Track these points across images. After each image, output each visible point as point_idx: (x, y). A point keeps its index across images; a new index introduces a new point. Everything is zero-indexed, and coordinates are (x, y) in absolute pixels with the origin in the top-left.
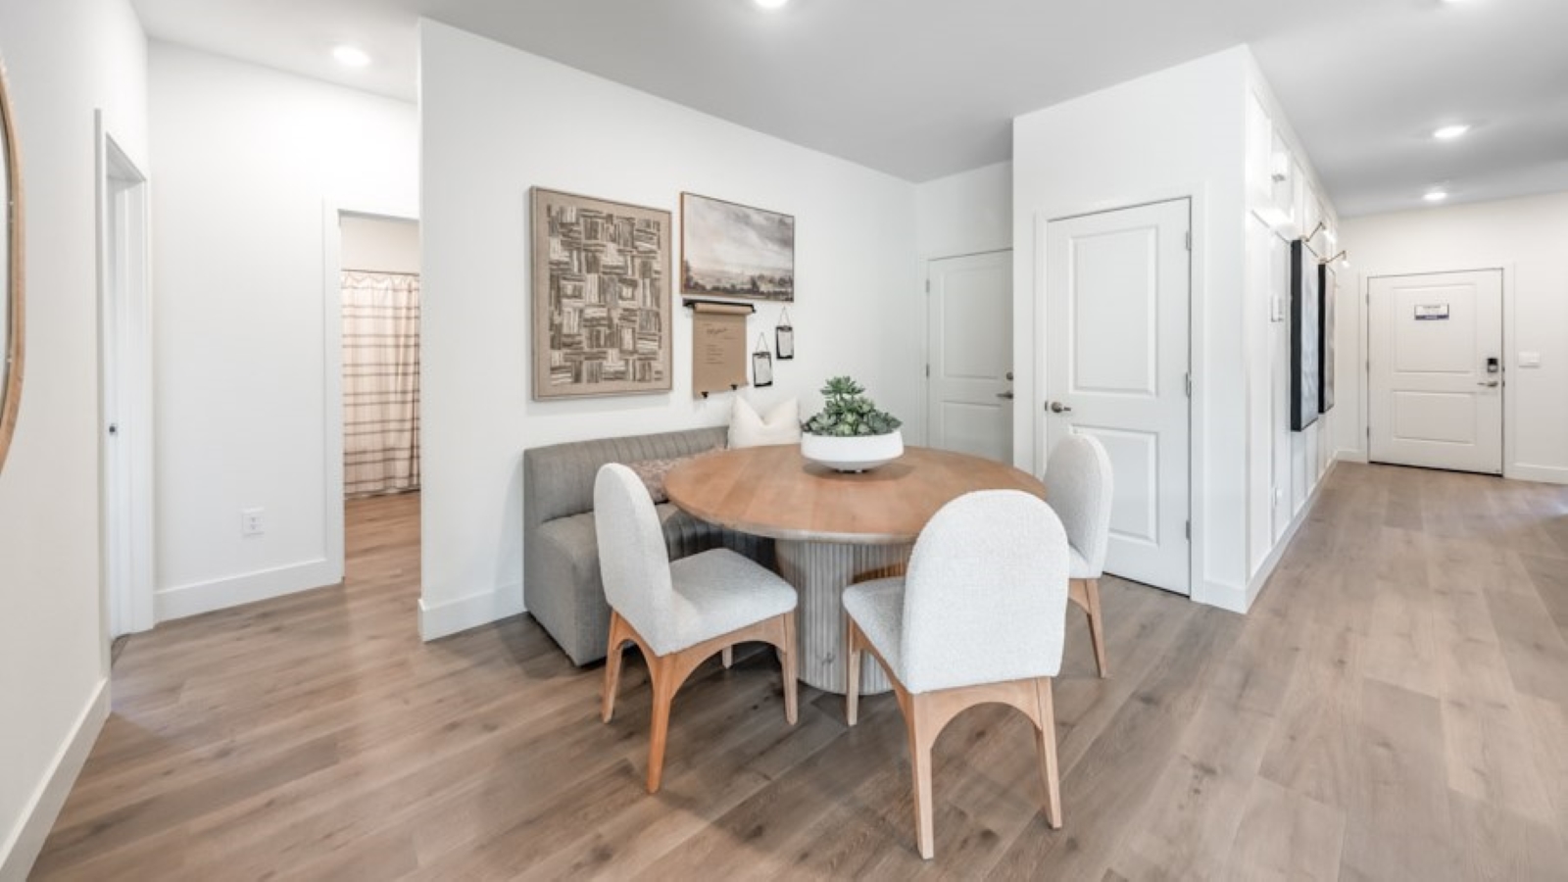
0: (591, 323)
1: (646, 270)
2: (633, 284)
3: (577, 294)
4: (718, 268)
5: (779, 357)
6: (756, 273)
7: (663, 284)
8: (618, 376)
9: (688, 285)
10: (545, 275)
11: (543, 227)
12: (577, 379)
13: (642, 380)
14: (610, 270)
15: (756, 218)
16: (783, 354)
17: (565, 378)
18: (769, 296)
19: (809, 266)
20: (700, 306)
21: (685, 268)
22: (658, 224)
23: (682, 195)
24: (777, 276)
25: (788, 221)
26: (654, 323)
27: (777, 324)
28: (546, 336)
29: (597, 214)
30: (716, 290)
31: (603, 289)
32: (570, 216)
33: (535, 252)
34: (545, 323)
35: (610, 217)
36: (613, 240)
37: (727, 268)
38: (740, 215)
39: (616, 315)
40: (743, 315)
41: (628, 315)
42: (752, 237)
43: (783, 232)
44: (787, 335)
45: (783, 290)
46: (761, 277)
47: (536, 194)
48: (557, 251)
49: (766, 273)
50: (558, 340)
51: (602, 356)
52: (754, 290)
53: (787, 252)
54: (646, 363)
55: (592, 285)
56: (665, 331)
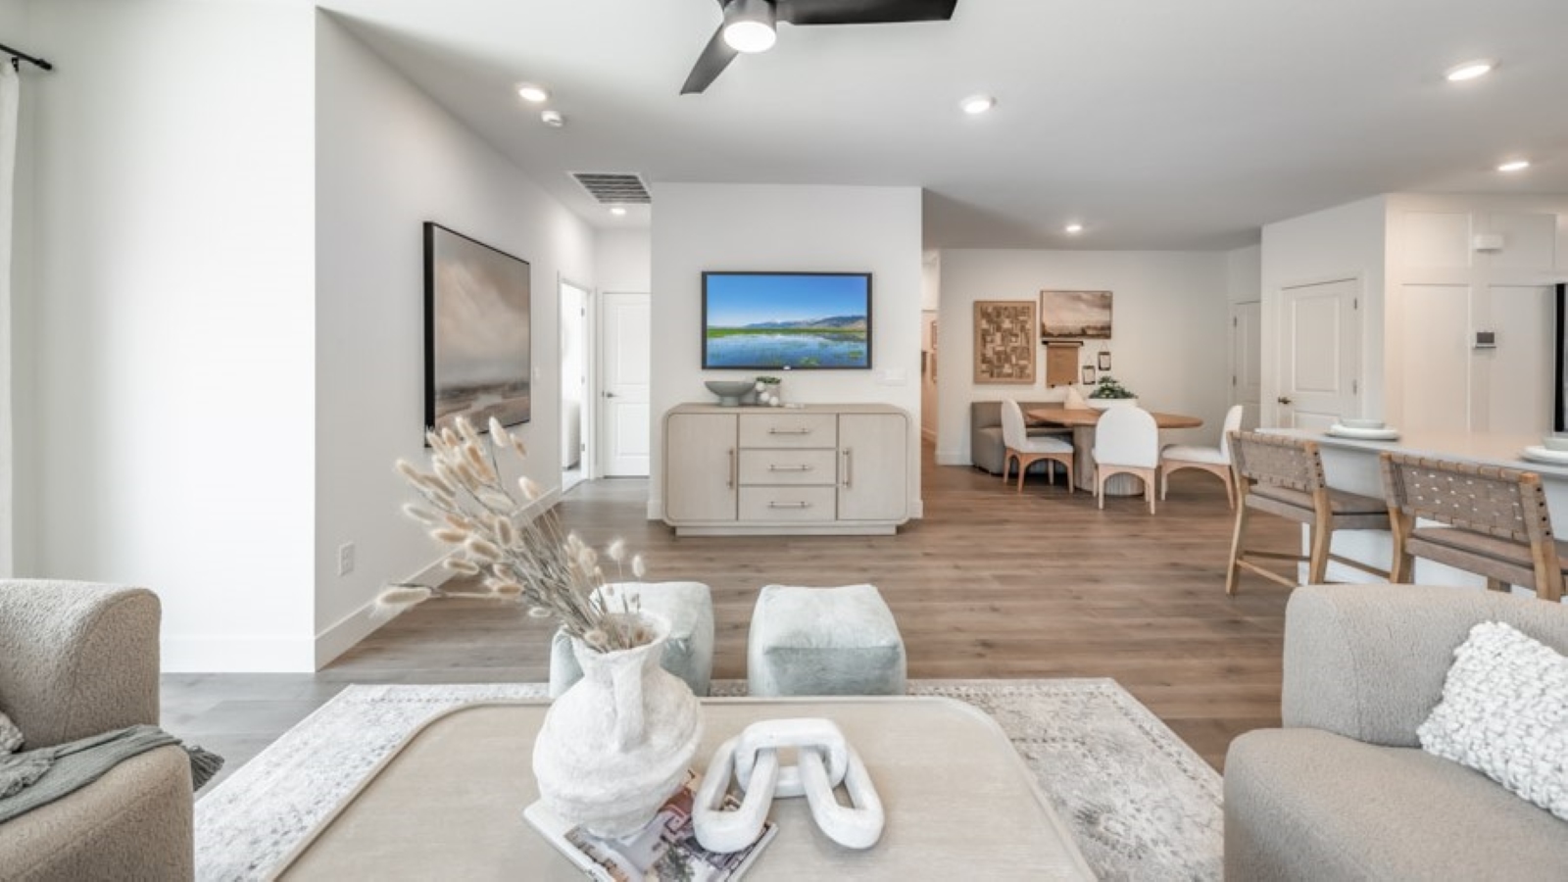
0: (998, 353)
1: (1023, 329)
2: (1016, 336)
3: (992, 341)
4: (1061, 325)
5: (1100, 368)
6: (1084, 325)
7: (1031, 333)
8: (1010, 375)
9: (1044, 334)
10: (979, 335)
11: (979, 316)
12: (992, 375)
13: (1021, 377)
14: (1005, 331)
15: (1085, 296)
16: (1102, 366)
17: (987, 375)
18: (1093, 336)
19: (1121, 318)
20: (1051, 344)
21: (1043, 326)
22: (1028, 308)
23: (1042, 292)
24: (1099, 325)
25: (1108, 295)
26: (1027, 352)
27: (1098, 351)
28: (980, 358)
29: (1001, 308)
30: (1060, 335)
31: (1003, 339)
32: (990, 310)
33: (976, 326)
34: (979, 354)
35: (1006, 309)
36: (1008, 317)
37: (1067, 325)
38: (1075, 297)
39: (1008, 350)
40: (1076, 348)
41: (1014, 349)
42: (1083, 306)
43: (1105, 301)
44: (1106, 357)
45: (1104, 332)
46: (1089, 327)
47: (977, 304)
48: (984, 325)
49: (1091, 325)
50: (985, 360)
51: (1003, 367)
52: (1083, 333)
53: (1107, 312)
54: (1022, 369)
55: (998, 337)
56: (1032, 358)
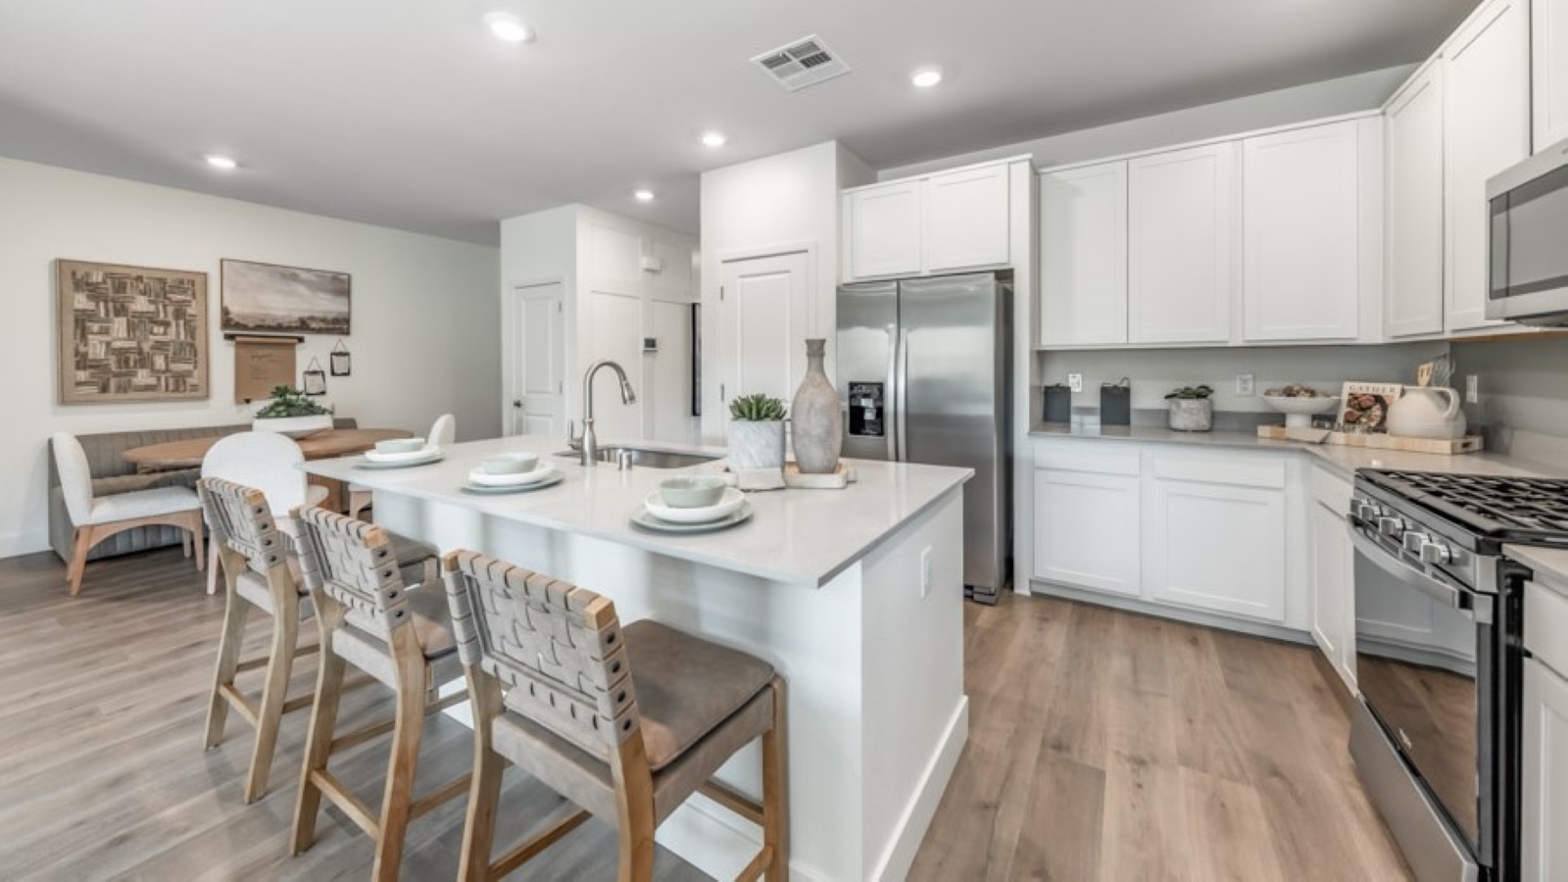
0: (122, 355)
1: (179, 314)
2: (167, 324)
3: (105, 331)
4: (264, 312)
5: (333, 373)
6: (307, 315)
7: (199, 323)
8: (148, 388)
9: (227, 322)
10: (70, 319)
11: (69, 284)
12: (104, 389)
13: (176, 390)
14: (137, 315)
15: (304, 275)
16: (336, 371)
17: (94, 390)
18: (320, 331)
19: (364, 308)
20: (238, 339)
21: (225, 312)
22: (193, 283)
23: (222, 261)
24: (330, 317)
25: (345, 277)
26: (191, 350)
27: (332, 350)
28: (71, 361)
29: (127, 276)
30: (259, 327)
31: (131, 328)
32: (97, 277)
33: (61, 304)
34: (69, 352)
35: (139, 278)
36: (144, 293)
37: (272, 312)
38: (288, 275)
39: (146, 347)
40: (292, 346)
41: (160, 346)
42: (302, 289)
43: (341, 286)
44: (344, 359)
45: (340, 326)
46: (312, 318)
47: (60, 264)
48: (81, 301)
49: (316, 315)
50: (82, 362)
51: (134, 374)
52: (304, 325)
53: (344, 300)
54: (180, 380)
55: (119, 325)
56: (201, 356)
